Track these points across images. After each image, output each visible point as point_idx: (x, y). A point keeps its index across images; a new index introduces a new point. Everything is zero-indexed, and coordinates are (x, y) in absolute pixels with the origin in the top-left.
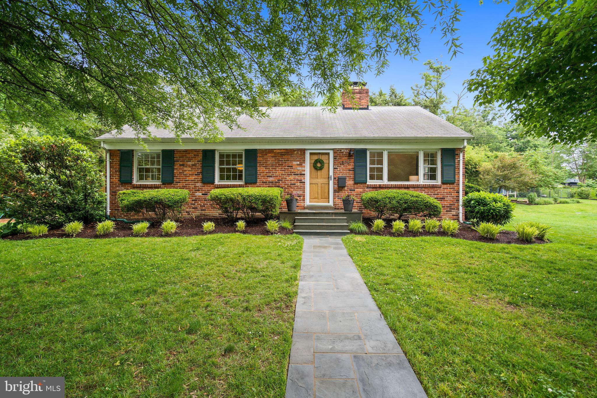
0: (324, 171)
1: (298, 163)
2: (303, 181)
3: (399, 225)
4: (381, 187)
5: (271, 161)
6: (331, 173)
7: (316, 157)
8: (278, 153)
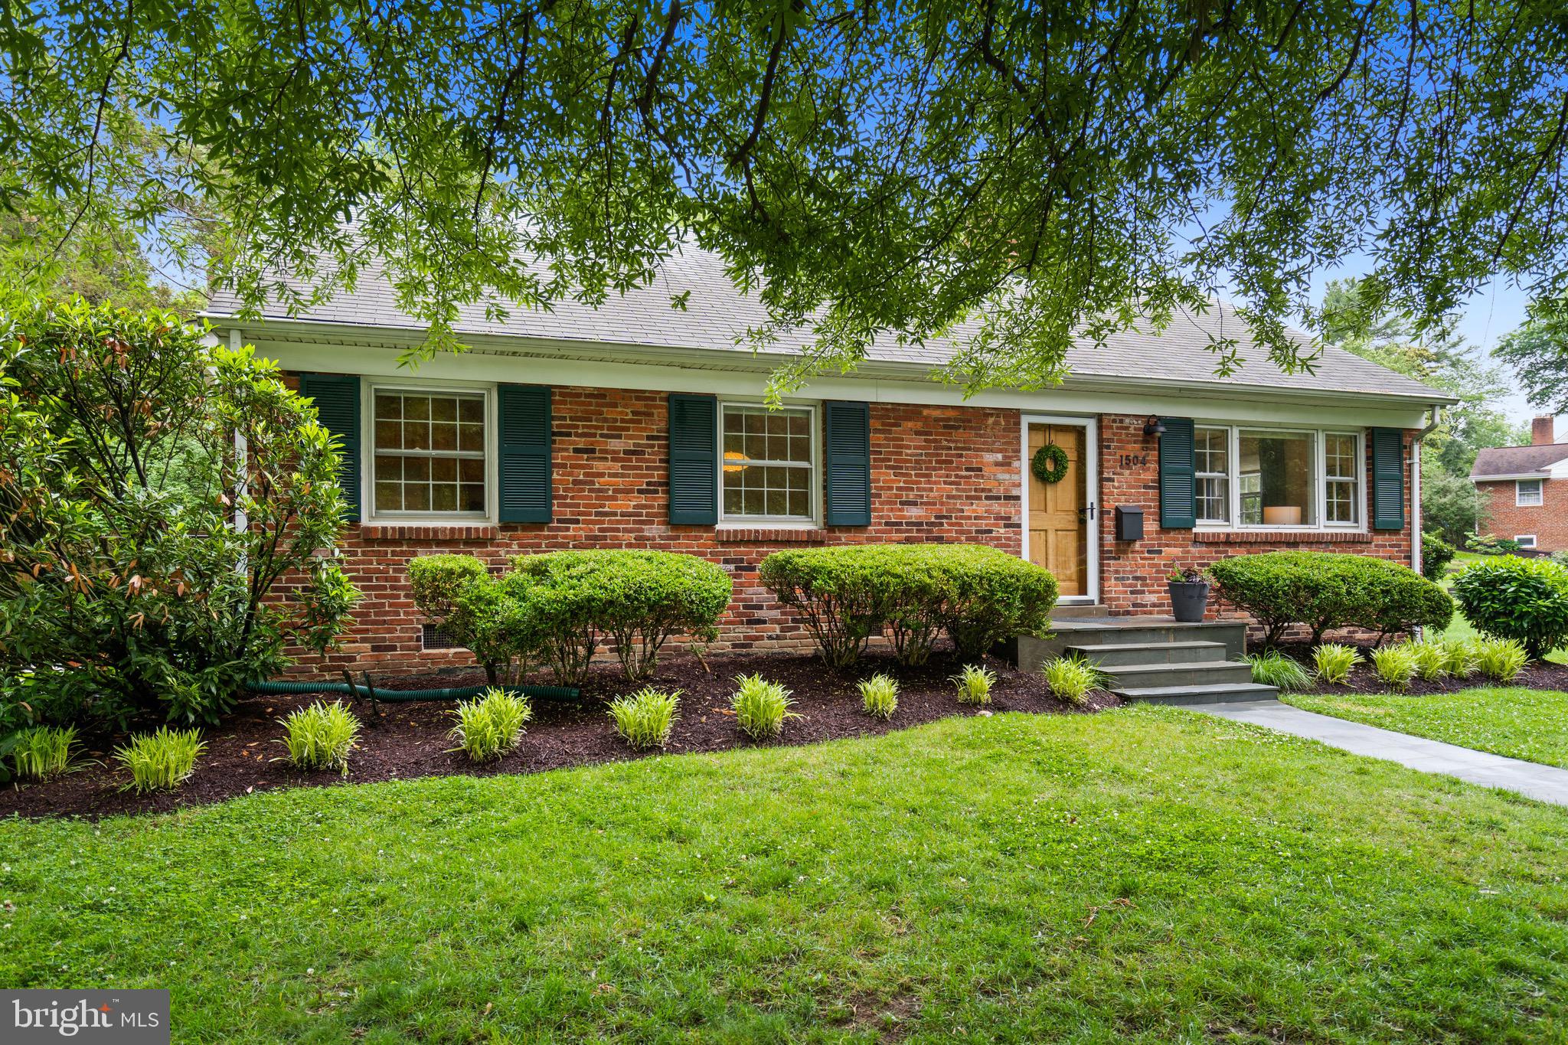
0: (1064, 488)
1: (999, 457)
2: (1015, 520)
5: (913, 446)
6: (1092, 496)
7: (1044, 440)
8: (937, 420)
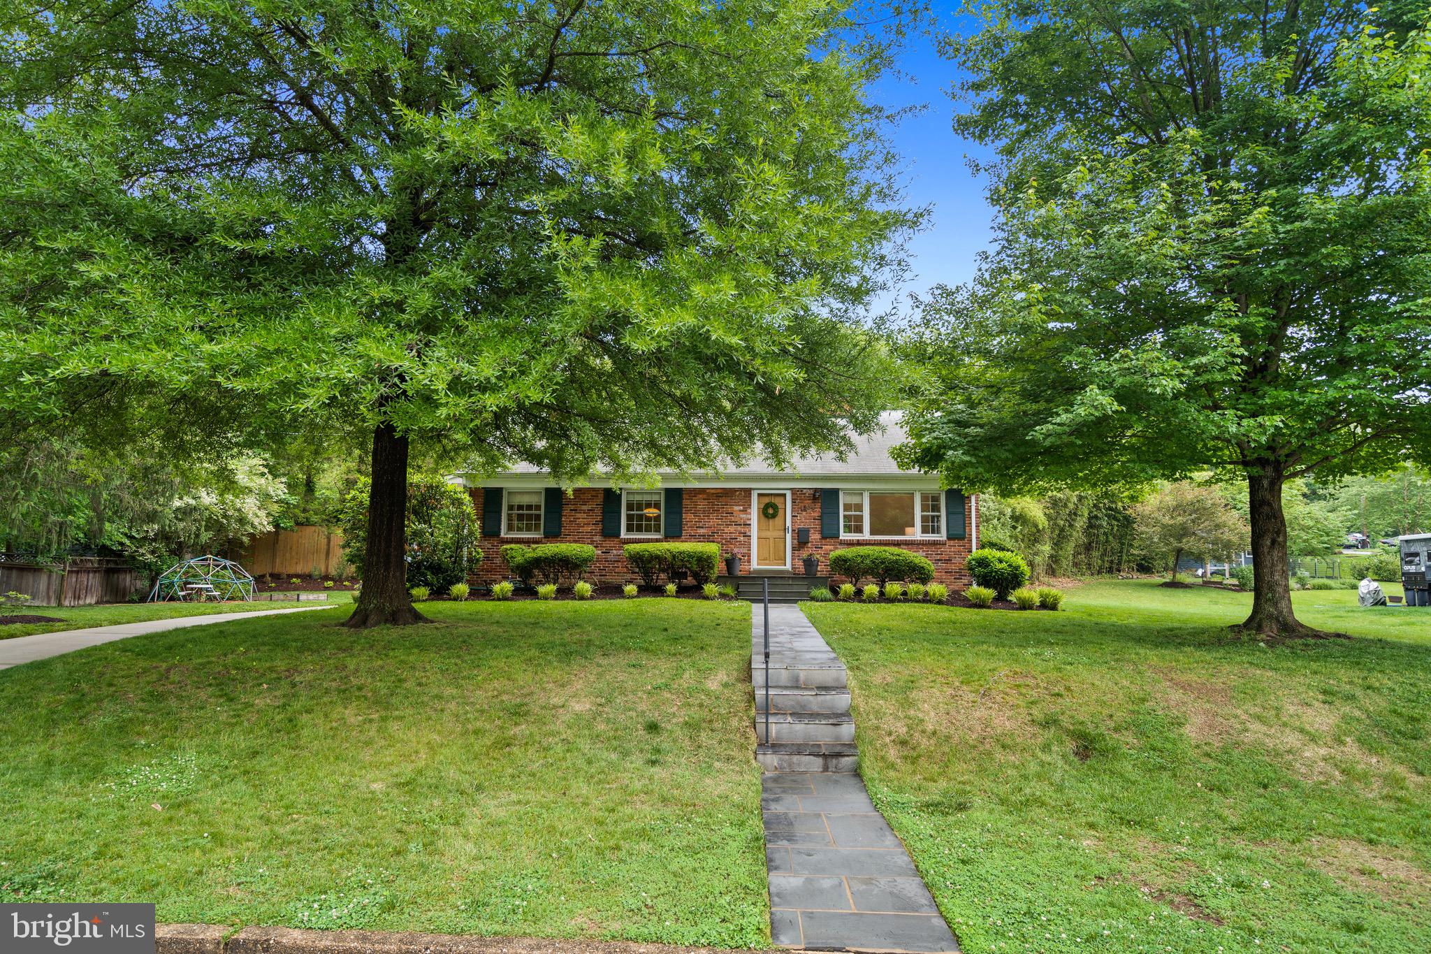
0: (778, 520)
1: (741, 508)
2: (748, 533)
3: (871, 589)
4: (859, 543)
5: (702, 505)
6: (789, 523)
7: (767, 500)
8: (713, 494)
